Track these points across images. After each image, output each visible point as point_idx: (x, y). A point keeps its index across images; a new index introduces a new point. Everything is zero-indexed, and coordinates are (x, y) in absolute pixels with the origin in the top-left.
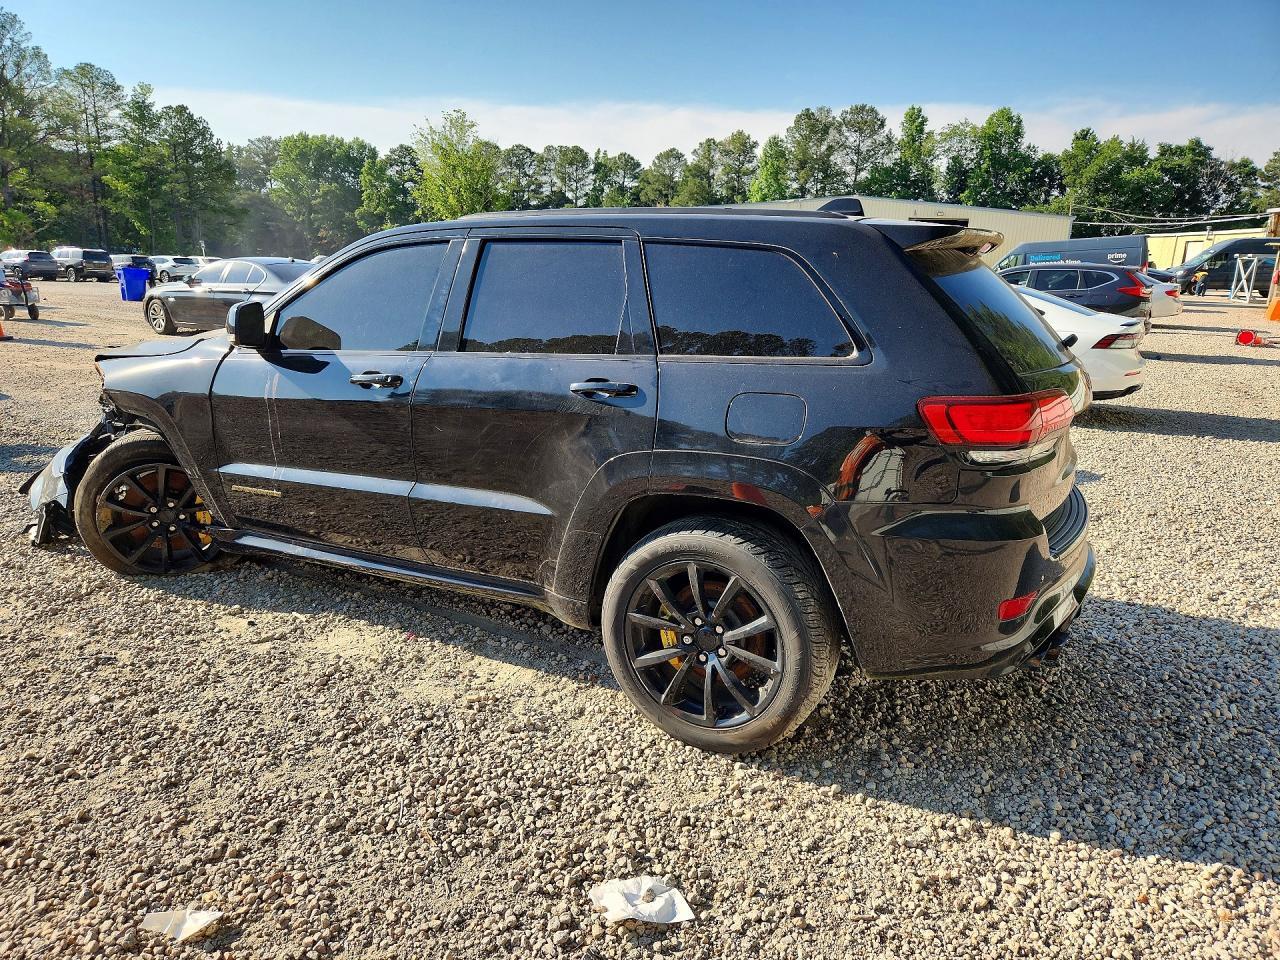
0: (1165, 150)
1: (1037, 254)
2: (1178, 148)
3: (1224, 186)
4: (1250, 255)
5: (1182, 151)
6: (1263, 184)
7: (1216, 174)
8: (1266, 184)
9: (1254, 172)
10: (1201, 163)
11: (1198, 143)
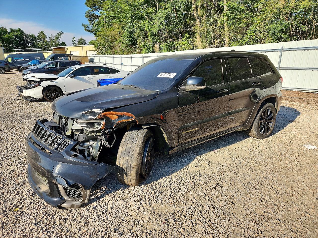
0: (12, 30)
1: (16, 57)
2: (15, 30)
3: (30, 41)
4: (63, 58)
5: (17, 31)
6: (38, 41)
7: (27, 37)
8: (39, 41)
9: (35, 38)
10: (22, 34)
11: (20, 29)
